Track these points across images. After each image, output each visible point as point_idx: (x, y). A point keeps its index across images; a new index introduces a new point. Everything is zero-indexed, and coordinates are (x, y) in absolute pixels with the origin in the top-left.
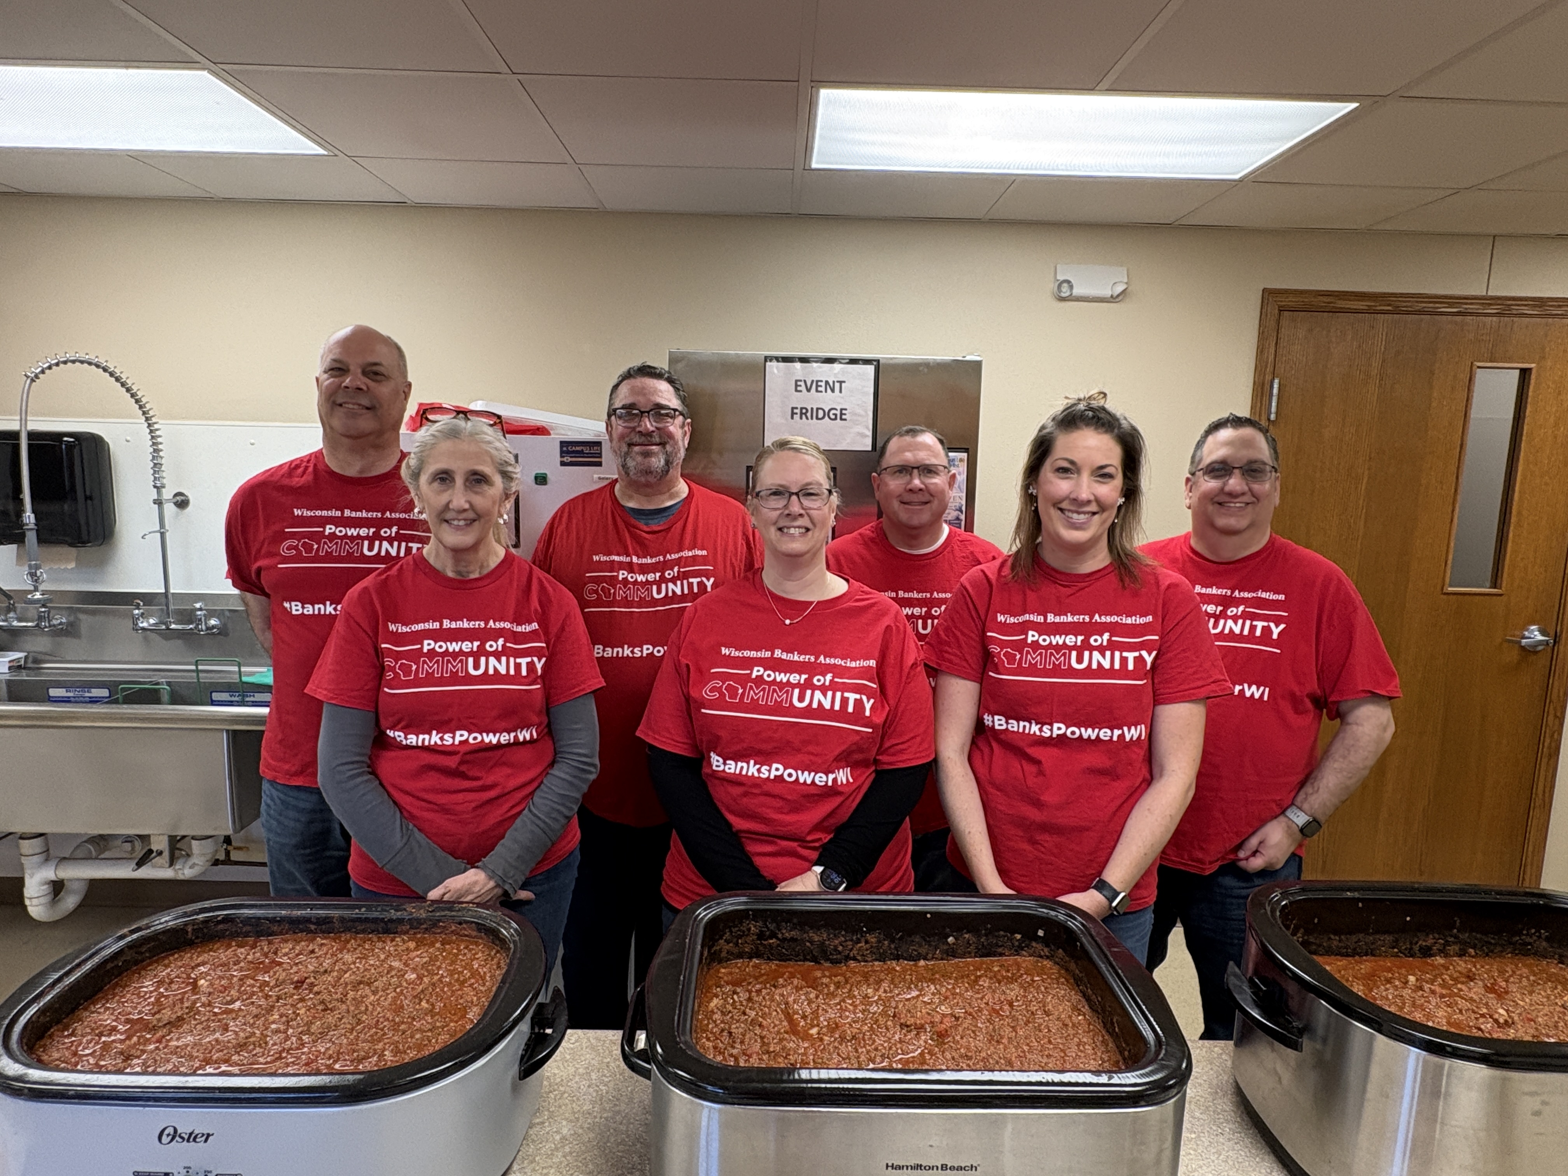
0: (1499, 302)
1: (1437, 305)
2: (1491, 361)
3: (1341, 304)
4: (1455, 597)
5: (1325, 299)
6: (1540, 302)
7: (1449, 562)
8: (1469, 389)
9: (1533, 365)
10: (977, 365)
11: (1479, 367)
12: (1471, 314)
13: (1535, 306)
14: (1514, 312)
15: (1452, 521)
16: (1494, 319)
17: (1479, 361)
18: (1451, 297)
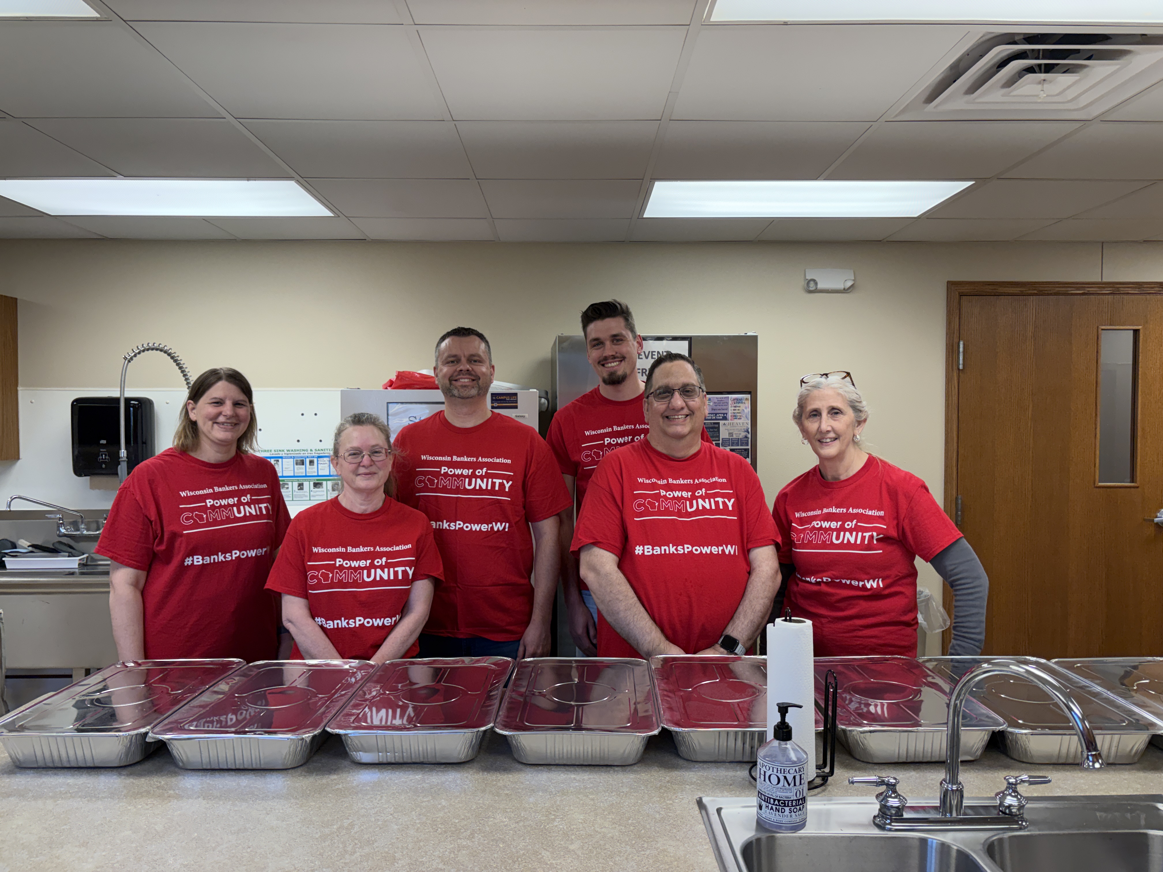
0: (1111, 286)
1: (1069, 289)
2: (1111, 325)
3: (1001, 290)
4: (1105, 489)
5: (990, 287)
6: (1139, 285)
7: (1097, 465)
8: (1097, 344)
9: (1140, 327)
10: (754, 339)
11: (1102, 329)
12: (1093, 294)
13: (1136, 288)
14: (1122, 292)
15: (1096, 436)
16: (1110, 296)
17: (1103, 325)
18: (1077, 283)
